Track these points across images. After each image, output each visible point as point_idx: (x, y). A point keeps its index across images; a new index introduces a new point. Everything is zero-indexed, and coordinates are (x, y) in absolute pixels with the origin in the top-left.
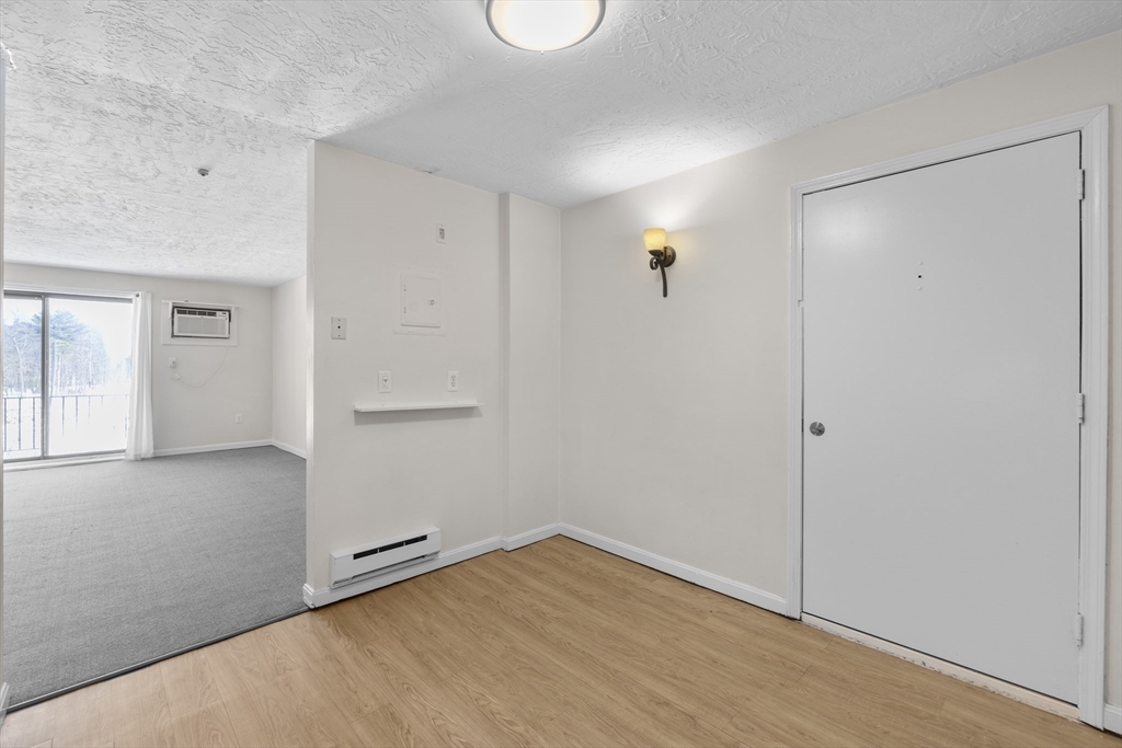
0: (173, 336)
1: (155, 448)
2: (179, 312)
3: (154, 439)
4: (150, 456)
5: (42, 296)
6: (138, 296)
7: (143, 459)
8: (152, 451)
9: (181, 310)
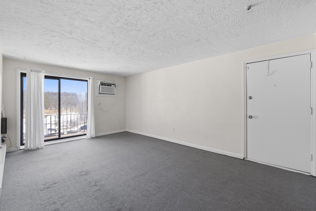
0: (100, 93)
1: (95, 134)
2: (102, 85)
3: (95, 131)
4: (94, 137)
5: (58, 78)
6: (90, 79)
7: (92, 138)
8: (95, 135)
9: (102, 84)
